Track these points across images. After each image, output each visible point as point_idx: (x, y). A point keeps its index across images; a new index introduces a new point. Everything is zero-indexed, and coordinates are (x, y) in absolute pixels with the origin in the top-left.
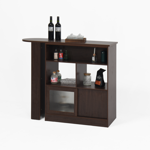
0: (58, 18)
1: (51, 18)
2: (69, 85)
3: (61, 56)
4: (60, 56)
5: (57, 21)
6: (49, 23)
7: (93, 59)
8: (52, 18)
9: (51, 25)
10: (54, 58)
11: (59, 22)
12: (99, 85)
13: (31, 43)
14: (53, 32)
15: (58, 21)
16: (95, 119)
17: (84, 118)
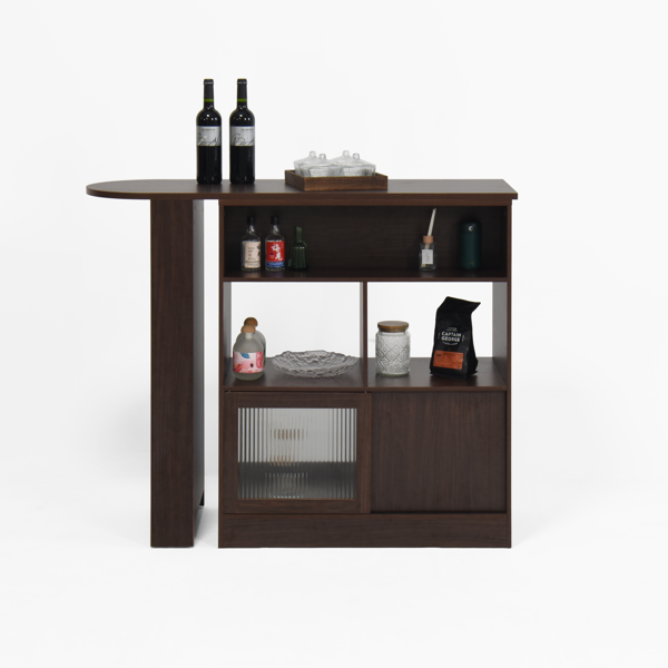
0: (242, 86)
1: (209, 87)
2: (321, 378)
3: (279, 256)
4: (275, 253)
5: (238, 97)
6: (201, 107)
7: (427, 257)
8: (212, 85)
9: (208, 118)
10: (247, 266)
11: (245, 103)
12: (456, 367)
13: (147, 203)
14: (219, 148)
15: (241, 100)
16: (455, 516)
17: (403, 516)
